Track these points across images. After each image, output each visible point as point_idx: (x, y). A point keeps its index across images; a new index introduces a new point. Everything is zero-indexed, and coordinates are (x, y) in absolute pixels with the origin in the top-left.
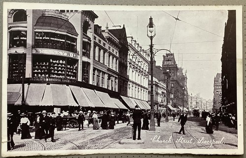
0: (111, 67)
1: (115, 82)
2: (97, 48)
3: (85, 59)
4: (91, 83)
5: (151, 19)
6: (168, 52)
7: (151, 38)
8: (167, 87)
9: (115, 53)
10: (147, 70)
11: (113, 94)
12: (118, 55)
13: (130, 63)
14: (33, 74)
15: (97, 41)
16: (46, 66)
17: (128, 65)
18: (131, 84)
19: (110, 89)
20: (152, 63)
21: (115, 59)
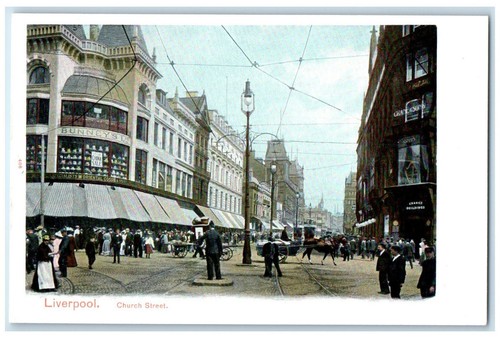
0: (182, 159)
1: (189, 183)
2: (160, 127)
3: (141, 145)
4: (149, 183)
5: (248, 83)
6: (274, 138)
7: (248, 114)
8: (272, 193)
9: (188, 137)
10: (241, 165)
11: (184, 202)
12: (193, 140)
13: (213, 153)
14: (59, 166)
15: (160, 117)
16: (78, 155)
17: (210, 156)
18: (214, 186)
19: (181, 195)
20: (248, 154)
21: (188, 145)
